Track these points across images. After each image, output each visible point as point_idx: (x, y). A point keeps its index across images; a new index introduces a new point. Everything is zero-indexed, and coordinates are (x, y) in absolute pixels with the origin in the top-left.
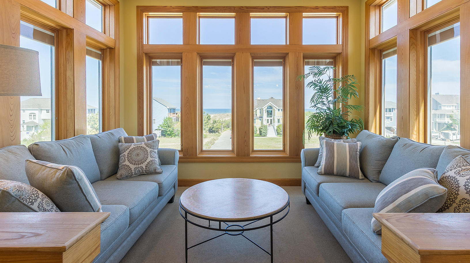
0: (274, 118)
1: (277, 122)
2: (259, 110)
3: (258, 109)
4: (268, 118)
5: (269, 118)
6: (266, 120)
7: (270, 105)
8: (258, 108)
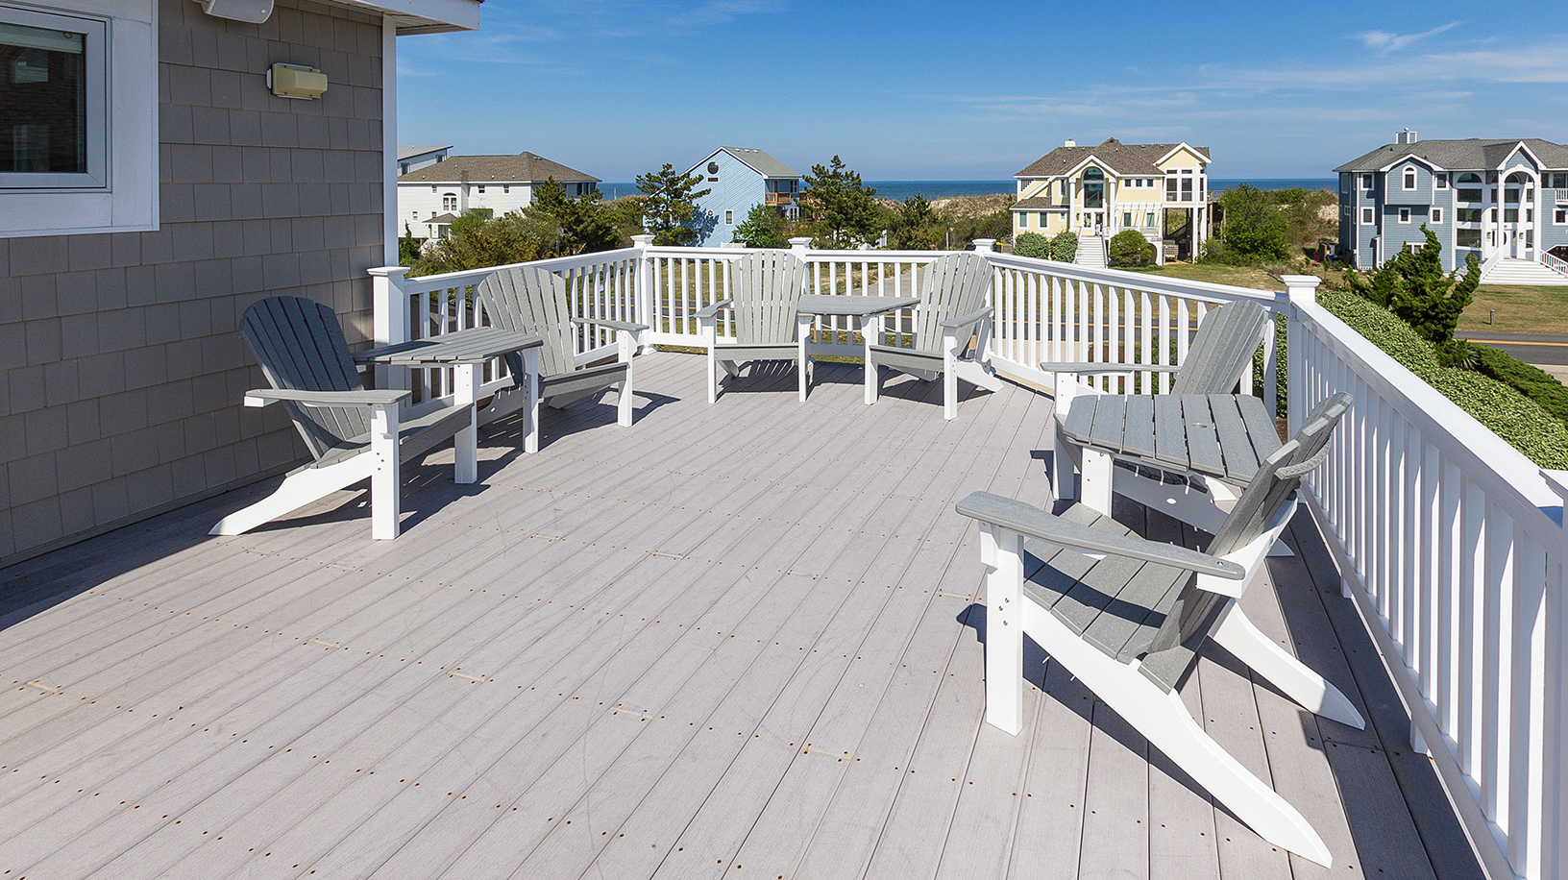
0: (1108, 209)
1: (1123, 224)
2: (1060, 182)
3: (1057, 179)
4: (1088, 210)
5: (1093, 211)
6: (1082, 217)
7: (1092, 164)
8: (1054, 177)
